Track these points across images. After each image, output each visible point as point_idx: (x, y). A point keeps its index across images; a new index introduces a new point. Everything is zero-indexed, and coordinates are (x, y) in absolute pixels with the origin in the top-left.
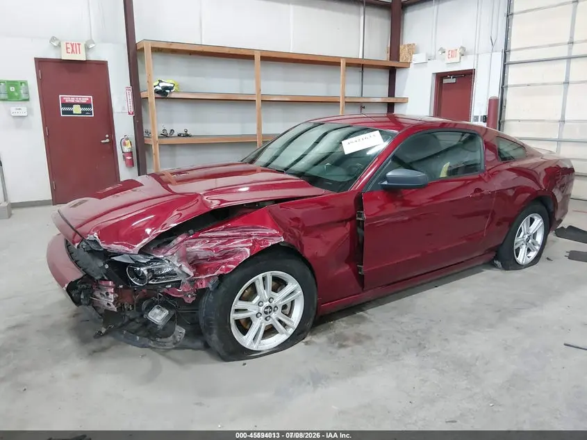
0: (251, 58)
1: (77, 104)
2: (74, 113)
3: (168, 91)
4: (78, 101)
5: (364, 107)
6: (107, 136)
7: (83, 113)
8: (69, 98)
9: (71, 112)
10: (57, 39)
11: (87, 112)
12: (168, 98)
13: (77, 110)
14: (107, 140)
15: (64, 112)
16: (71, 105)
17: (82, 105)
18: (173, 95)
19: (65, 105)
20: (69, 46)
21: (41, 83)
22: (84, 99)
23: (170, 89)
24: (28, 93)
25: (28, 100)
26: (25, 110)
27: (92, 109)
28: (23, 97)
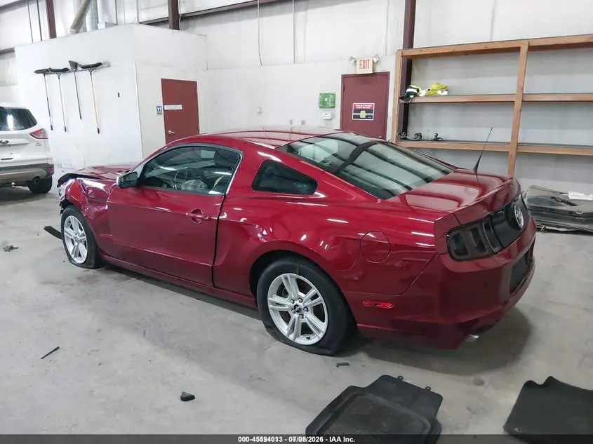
0: (517, 50)
1: (363, 110)
2: (361, 117)
3: (412, 96)
4: (364, 108)
7: (367, 117)
8: (359, 106)
9: (359, 117)
10: (353, 58)
11: (370, 116)
13: (363, 114)
15: (355, 117)
16: (359, 111)
17: (367, 111)
19: (355, 111)
20: (362, 62)
22: (369, 106)
24: (334, 102)
25: (334, 107)
26: (329, 114)
27: (373, 114)
28: (330, 105)
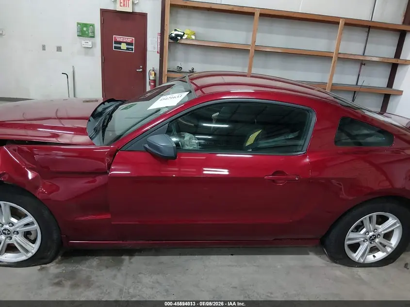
0: (252, 14)
1: (124, 42)
2: (122, 48)
3: (179, 38)
4: (125, 41)
5: (364, 64)
6: (141, 67)
7: (128, 49)
8: (119, 38)
9: (120, 48)
11: (130, 48)
12: (178, 43)
13: (124, 46)
14: (141, 70)
15: (116, 48)
16: (120, 43)
17: (128, 44)
18: (182, 41)
19: (117, 42)
20: (122, 1)
21: (103, 26)
22: (129, 39)
23: (181, 36)
24: (94, 33)
25: (94, 37)
26: (90, 43)
27: (134, 47)
28: (90, 34)
